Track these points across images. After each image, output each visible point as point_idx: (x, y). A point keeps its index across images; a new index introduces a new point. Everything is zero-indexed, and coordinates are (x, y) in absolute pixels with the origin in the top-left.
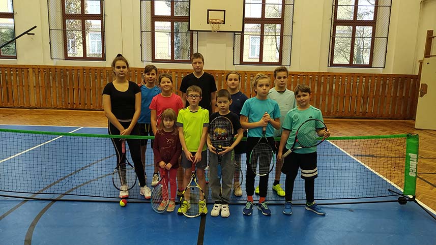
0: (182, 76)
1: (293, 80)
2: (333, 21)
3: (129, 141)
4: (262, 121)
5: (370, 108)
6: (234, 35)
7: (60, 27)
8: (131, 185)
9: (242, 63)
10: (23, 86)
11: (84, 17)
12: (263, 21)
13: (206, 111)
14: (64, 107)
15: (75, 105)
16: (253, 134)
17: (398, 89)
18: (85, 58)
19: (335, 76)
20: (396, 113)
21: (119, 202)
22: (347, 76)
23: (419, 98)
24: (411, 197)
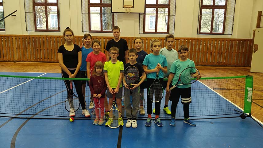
0: (108, 41)
1: (176, 43)
2: (200, 6)
3: (75, 81)
4: (156, 68)
5: (223, 60)
6: (140, 15)
7: (32, 10)
8: (76, 109)
9: (144, 32)
10: (10, 48)
11: (46, 4)
12: (157, 6)
13: (122, 63)
14: (35, 61)
15: (42, 60)
16: (151, 77)
17: (240, 48)
18: (47, 30)
19: (202, 40)
20: (239, 63)
21: (69, 119)
22: (209, 40)
23: (253, 53)
24: (248, 114)
